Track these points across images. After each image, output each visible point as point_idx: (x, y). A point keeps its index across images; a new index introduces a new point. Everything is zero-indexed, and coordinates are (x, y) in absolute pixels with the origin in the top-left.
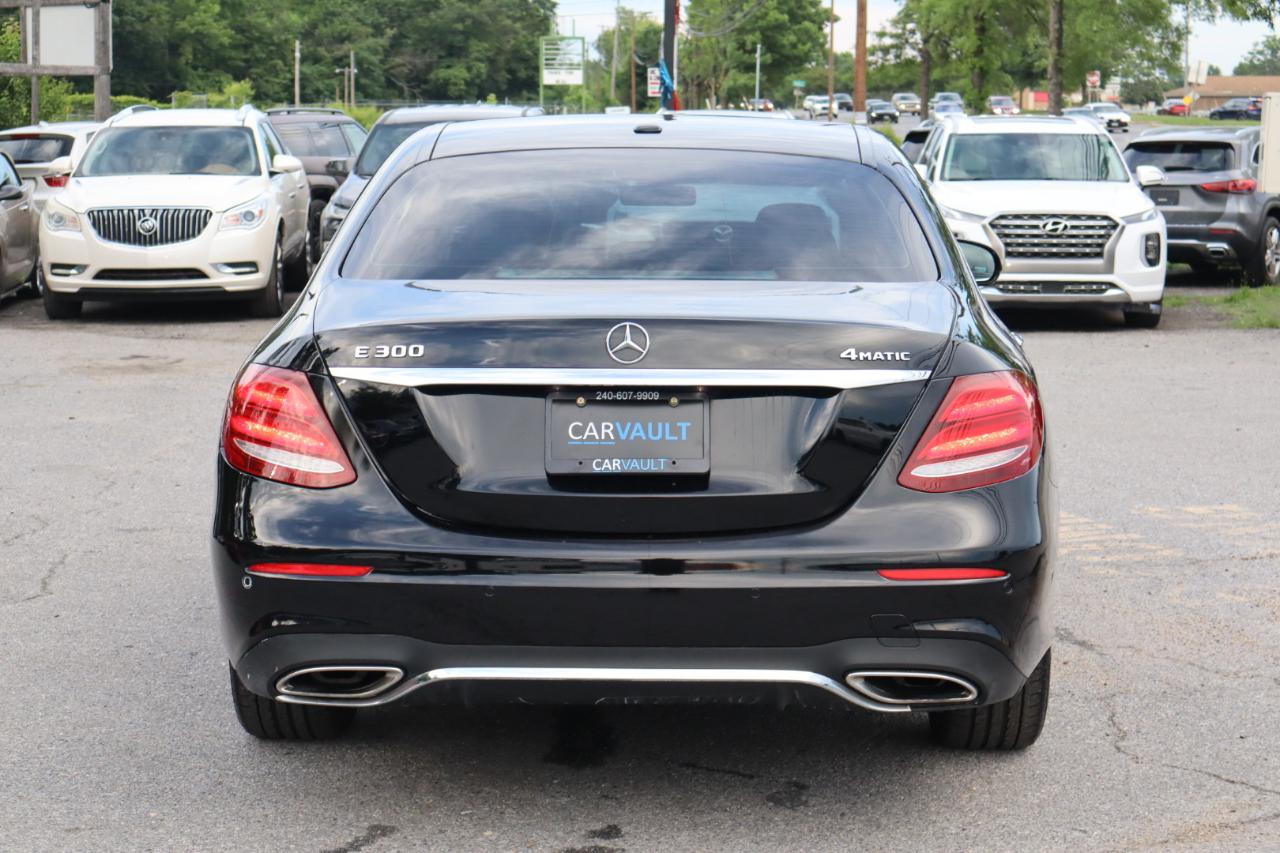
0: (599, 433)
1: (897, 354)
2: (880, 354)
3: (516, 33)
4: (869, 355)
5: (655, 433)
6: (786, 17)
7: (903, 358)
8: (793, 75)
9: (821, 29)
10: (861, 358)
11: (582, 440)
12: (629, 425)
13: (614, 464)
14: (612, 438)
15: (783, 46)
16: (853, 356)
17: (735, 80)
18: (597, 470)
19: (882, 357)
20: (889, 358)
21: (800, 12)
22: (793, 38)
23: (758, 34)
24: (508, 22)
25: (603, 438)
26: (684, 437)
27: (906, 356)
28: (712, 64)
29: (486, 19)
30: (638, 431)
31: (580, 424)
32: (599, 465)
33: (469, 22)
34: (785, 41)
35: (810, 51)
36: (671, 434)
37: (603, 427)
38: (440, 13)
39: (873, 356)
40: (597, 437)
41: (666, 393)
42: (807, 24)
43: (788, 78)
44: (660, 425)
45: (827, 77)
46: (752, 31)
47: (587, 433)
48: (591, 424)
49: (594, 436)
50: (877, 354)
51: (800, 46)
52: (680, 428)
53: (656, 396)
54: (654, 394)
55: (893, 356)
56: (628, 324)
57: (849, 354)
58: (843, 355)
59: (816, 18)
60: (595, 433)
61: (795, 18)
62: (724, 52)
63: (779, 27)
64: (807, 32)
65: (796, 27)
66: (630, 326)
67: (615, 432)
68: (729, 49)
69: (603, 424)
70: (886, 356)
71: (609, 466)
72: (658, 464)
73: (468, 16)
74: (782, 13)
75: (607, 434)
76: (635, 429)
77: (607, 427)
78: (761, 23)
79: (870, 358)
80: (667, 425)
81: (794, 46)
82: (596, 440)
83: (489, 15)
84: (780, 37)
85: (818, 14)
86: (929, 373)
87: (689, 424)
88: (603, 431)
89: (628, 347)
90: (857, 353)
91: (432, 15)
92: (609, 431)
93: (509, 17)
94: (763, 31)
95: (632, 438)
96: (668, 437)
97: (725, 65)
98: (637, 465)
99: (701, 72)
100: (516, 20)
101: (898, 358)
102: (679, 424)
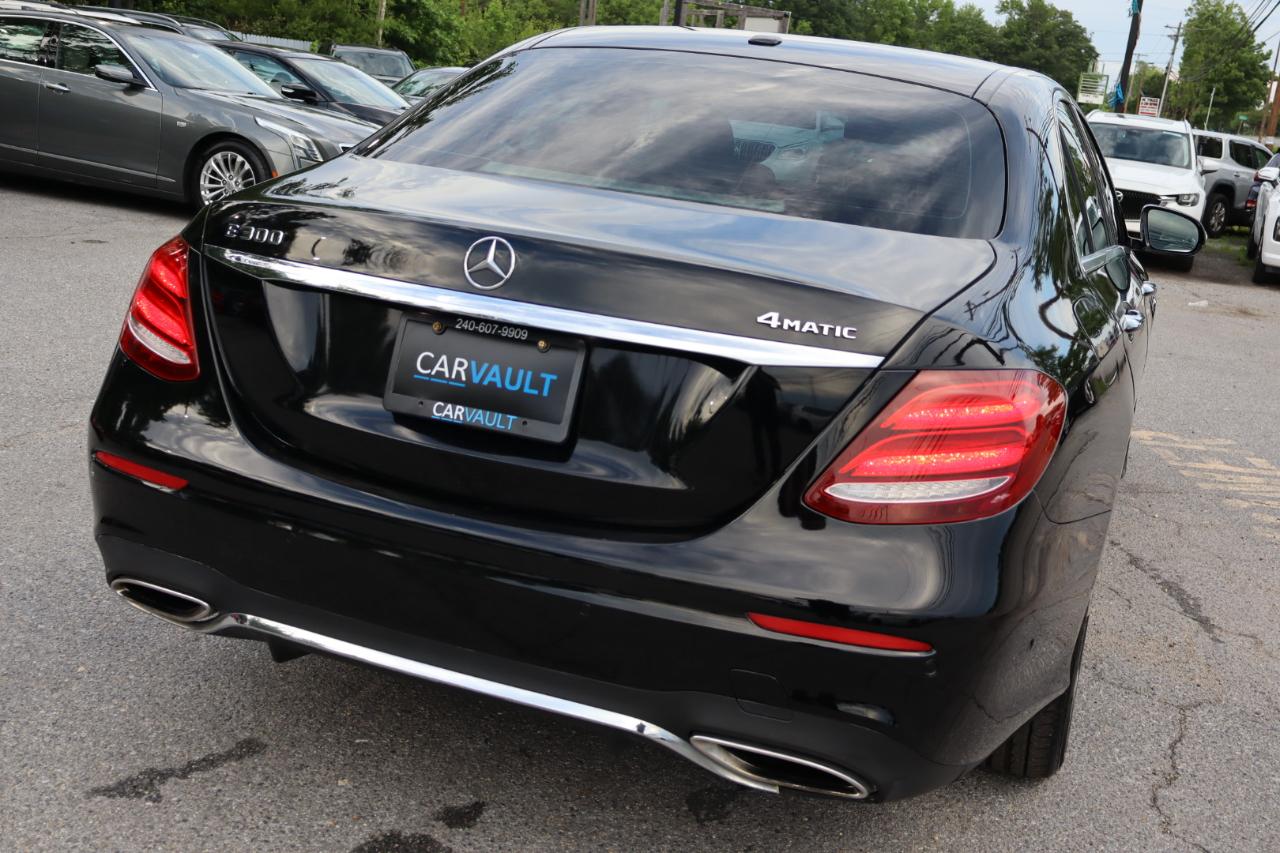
0: (450, 372)
1: (838, 329)
2: (814, 325)
3: (1071, 70)
4: (797, 324)
5: (513, 382)
6: (1243, 74)
7: (845, 334)
8: (1240, 113)
9: (1265, 84)
10: (786, 327)
11: (429, 375)
12: (486, 366)
13: (457, 412)
14: (464, 378)
15: (1237, 92)
16: (774, 323)
17: (1201, 111)
18: (436, 415)
19: (816, 331)
20: (826, 332)
21: (1252, 72)
22: (1245, 88)
23: (1222, 84)
24: (1067, 63)
25: (453, 376)
26: (545, 393)
27: (850, 332)
28: (1189, 100)
29: (1054, 61)
30: (494, 376)
31: (432, 356)
32: (440, 409)
33: (1043, 60)
34: (1239, 90)
35: (1255, 97)
36: (532, 386)
37: (456, 363)
38: (1026, 53)
39: (802, 326)
40: (447, 375)
41: (536, 333)
42: (1256, 80)
43: (1238, 114)
44: (521, 373)
45: (1261, 117)
46: (1218, 81)
47: (437, 368)
48: (444, 358)
49: (443, 373)
50: (808, 324)
51: (1249, 94)
52: (544, 380)
53: (524, 336)
54: (522, 333)
55: (832, 331)
56: (495, 238)
57: (770, 319)
58: (761, 319)
59: (1264, 78)
60: (446, 370)
61: (1248, 76)
62: (1197, 93)
63: (1238, 81)
64: (1255, 85)
65: (1248, 81)
66: (498, 243)
67: (468, 371)
68: (1201, 91)
69: (458, 360)
70: (821, 329)
71: (451, 413)
72: (504, 422)
73: (1044, 57)
74: (1241, 71)
75: (458, 373)
76: (491, 373)
77: (461, 364)
78: (1225, 76)
79: (797, 329)
80: (530, 373)
81: (1244, 93)
82: (445, 378)
83: (1056, 57)
84: (1236, 86)
85: (1265, 74)
86: (881, 359)
87: (555, 377)
88: (456, 368)
89: (488, 269)
90: (781, 320)
91: (1021, 54)
92: (461, 369)
93: (1068, 60)
94: (1226, 82)
95: (486, 383)
96: (527, 390)
97: (1197, 101)
98: (481, 419)
99: (1180, 105)
100: (1072, 62)
101: (838, 334)
102: (543, 375)
